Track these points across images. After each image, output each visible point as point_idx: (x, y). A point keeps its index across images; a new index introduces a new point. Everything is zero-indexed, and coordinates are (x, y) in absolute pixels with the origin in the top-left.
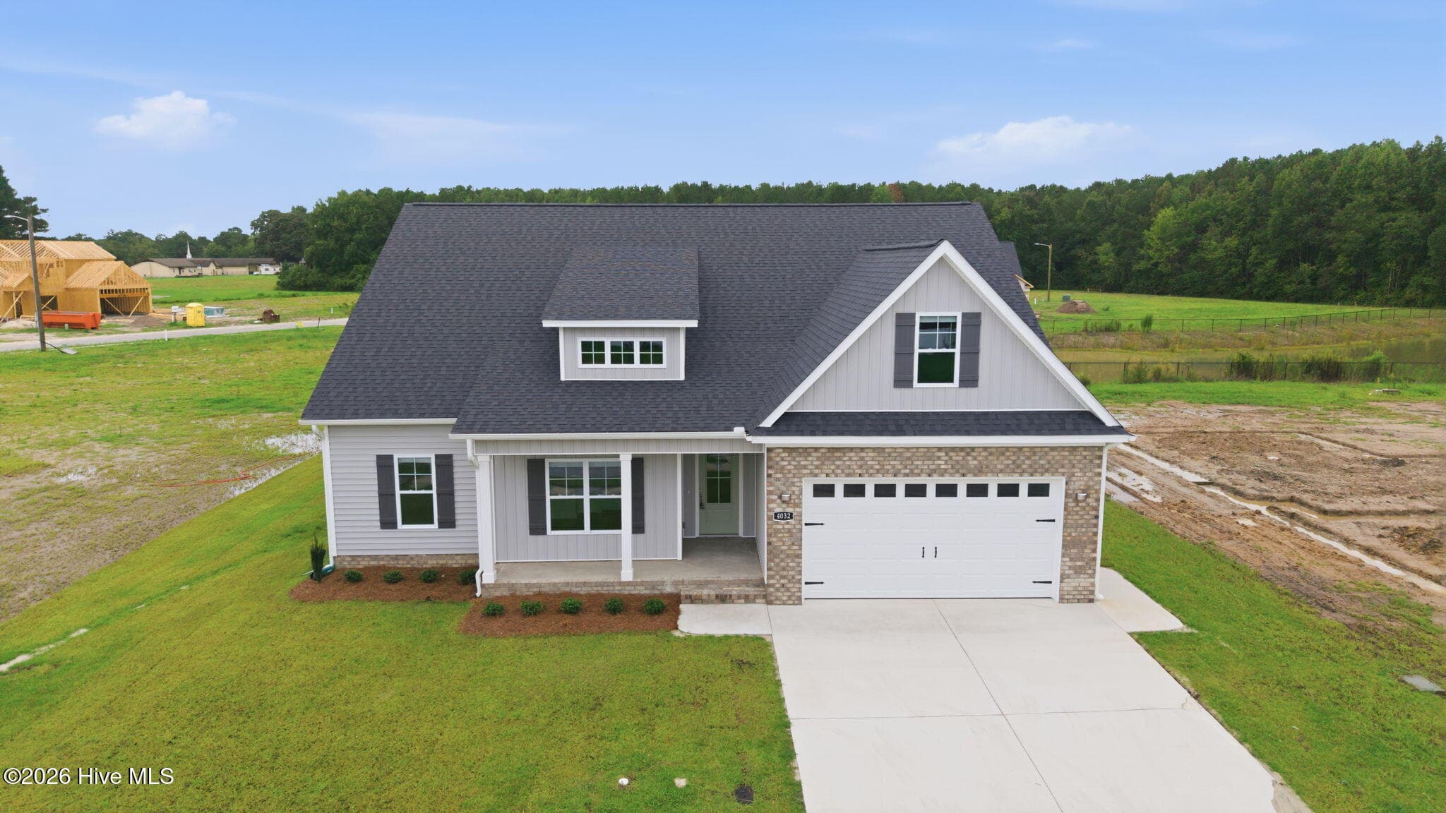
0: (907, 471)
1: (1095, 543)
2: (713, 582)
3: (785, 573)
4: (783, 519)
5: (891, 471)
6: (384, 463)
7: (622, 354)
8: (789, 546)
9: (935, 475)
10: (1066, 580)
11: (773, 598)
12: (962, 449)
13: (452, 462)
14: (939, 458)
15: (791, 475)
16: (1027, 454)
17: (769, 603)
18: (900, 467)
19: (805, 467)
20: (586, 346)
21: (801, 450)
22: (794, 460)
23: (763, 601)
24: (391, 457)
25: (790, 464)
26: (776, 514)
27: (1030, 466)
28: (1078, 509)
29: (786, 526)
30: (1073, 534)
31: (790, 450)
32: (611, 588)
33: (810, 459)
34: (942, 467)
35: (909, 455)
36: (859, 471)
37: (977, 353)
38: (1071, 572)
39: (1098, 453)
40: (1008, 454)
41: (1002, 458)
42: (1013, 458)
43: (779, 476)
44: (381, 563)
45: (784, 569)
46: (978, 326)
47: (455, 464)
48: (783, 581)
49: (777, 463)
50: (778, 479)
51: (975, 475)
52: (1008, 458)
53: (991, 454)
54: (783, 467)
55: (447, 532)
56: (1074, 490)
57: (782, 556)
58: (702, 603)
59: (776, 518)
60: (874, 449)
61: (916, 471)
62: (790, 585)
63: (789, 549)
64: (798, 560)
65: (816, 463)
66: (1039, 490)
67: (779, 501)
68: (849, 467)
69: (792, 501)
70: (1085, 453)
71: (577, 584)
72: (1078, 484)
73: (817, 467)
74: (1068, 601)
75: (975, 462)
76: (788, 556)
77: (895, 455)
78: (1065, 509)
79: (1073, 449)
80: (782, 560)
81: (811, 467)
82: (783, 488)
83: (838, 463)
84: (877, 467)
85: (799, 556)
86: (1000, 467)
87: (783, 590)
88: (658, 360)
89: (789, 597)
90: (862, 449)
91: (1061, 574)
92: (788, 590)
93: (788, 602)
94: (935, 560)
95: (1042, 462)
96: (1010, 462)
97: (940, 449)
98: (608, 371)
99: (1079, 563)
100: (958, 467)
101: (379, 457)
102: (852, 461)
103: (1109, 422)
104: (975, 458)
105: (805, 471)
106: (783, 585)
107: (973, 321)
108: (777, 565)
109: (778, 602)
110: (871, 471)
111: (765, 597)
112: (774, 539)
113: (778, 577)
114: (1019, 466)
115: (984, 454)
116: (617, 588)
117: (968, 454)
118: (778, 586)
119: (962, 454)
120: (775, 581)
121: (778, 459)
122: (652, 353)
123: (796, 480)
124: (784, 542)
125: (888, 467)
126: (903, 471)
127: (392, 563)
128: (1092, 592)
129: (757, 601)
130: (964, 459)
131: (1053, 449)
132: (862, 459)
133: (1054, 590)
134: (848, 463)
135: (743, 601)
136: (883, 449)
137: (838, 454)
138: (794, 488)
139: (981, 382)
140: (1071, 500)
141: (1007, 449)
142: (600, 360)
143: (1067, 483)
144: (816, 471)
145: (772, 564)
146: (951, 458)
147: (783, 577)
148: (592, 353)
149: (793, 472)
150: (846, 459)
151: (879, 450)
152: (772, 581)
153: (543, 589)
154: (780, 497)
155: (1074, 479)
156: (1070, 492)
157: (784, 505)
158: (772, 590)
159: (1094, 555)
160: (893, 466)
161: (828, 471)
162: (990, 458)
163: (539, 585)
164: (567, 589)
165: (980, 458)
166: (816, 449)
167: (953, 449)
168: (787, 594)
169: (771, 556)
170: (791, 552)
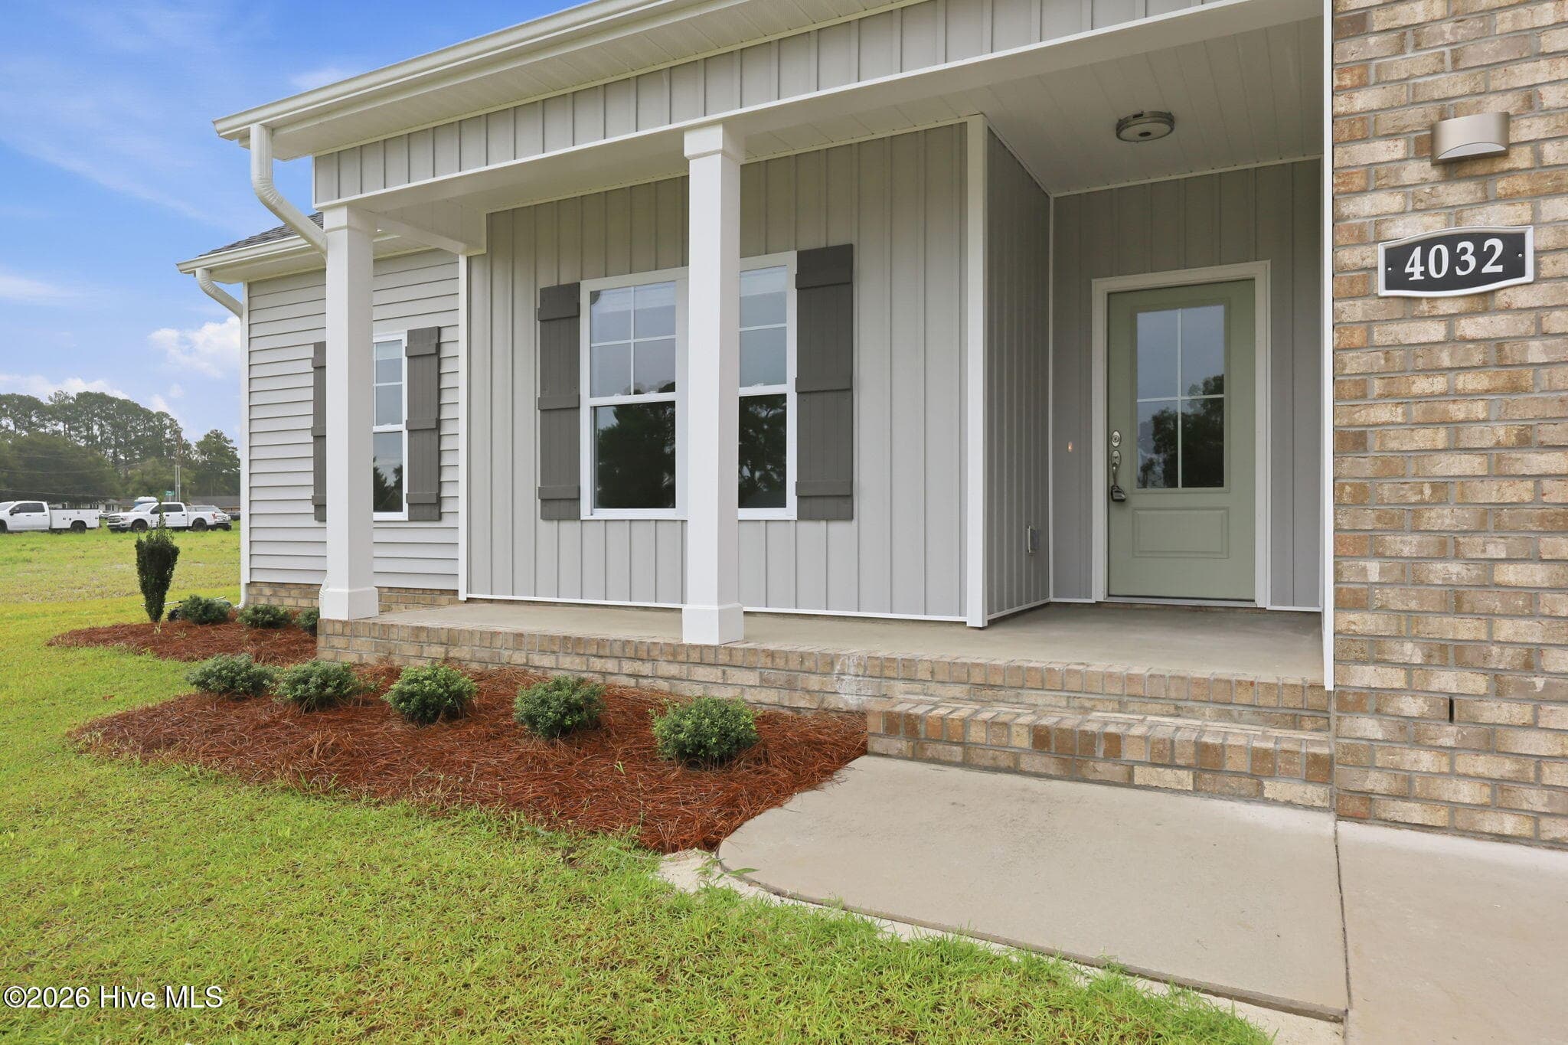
3: (1466, 629)
4: (1451, 282)
8: (1495, 453)
11: (1376, 782)
13: (439, 344)
23: (1315, 793)
26: (1397, 257)
29: (1470, 328)
45: (1456, 602)
48: (1447, 681)
57: (1443, 518)
63: (1497, 473)
67: (1417, 171)
69: (1521, 159)
76: (1491, 519)
80: (1448, 547)
87: (1448, 735)
92: (1490, 741)
93: (1490, 822)
108: (1410, 574)
109: (1415, 812)
111: (1320, 769)
113: (1412, 652)
116: (665, 669)
118: (1412, 706)
120: (1396, 678)
124: (1454, 426)
129: (1271, 789)
145: (1373, 570)
154: (1427, 144)
157: (1458, 193)
158: (1369, 727)
164: (519, 658)
168: (1483, 765)
169: (1368, 520)
170: (1512, 492)
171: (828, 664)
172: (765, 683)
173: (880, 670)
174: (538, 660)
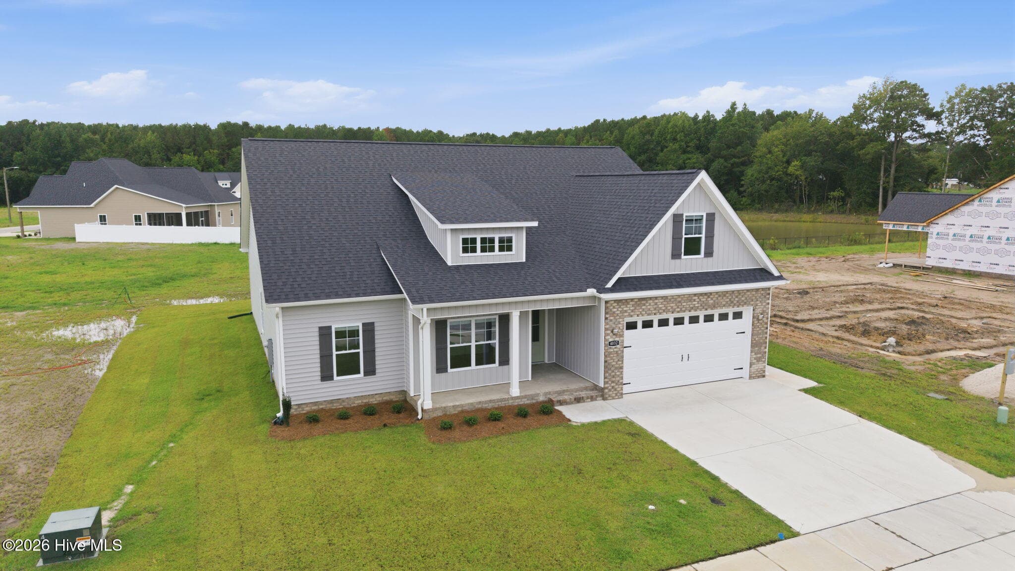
0: (679, 310)
1: (766, 342)
2: (567, 391)
3: (614, 379)
4: (613, 345)
5: (671, 310)
6: (324, 333)
7: (488, 245)
8: (616, 362)
9: (692, 311)
10: (753, 366)
11: (607, 396)
12: (706, 294)
13: (374, 327)
14: (695, 300)
15: (618, 317)
16: (736, 295)
17: (604, 399)
18: (675, 307)
19: (626, 311)
20: (465, 241)
21: (624, 301)
22: (620, 307)
23: (601, 398)
24: (330, 328)
25: (618, 310)
26: (610, 343)
27: (738, 302)
28: (758, 324)
29: (615, 350)
30: (757, 339)
31: (618, 301)
32: (507, 402)
33: (629, 306)
34: (696, 305)
35: (680, 299)
36: (654, 312)
37: (712, 237)
38: (755, 361)
39: (768, 292)
40: (727, 295)
41: (724, 298)
42: (730, 297)
43: (612, 318)
44: (321, 407)
45: (613, 377)
46: (714, 220)
47: (376, 329)
48: (613, 385)
49: (611, 310)
50: (611, 320)
51: (712, 309)
52: (727, 298)
53: (719, 296)
54: (614, 312)
55: (370, 379)
56: (757, 313)
58: (567, 404)
59: (610, 345)
60: (662, 297)
61: (683, 309)
62: (617, 387)
63: (617, 364)
64: (621, 370)
65: (631, 308)
66: (738, 315)
67: (611, 334)
68: (649, 309)
69: (619, 333)
70: (762, 292)
71: (486, 402)
72: (759, 311)
73: (632, 311)
74: (754, 378)
75: (712, 301)
76: (616, 368)
77: (673, 300)
78: (753, 325)
79: (757, 290)
80: (613, 371)
81: (629, 311)
82: (614, 326)
83: (643, 307)
84: (664, 308)
85: (622, 368)
86: (724, 303)
87: (613, 390)
88: (510, 249)
89: (616, 394)
90: (656, 298)
91: (750, 363)
92: (616, 390)
93: (615, 397)
94: (688, 362)
95: (743, 299)
96: (728, 300)
97: (695, 295)
98: (479, 258)
99: (759, 356)
100: (703, 305)
101: (321, 328)
102: (650, 305)
103: (776, 274)
104: (712, 299)
105: (626, 314)
106: (613, 387)
107: (711, 217)
108: (610, 375)
109: (610, 398)
110: (661, 311)
111: (602, 396)
112: (609, 359)
113: (610, 382)
114: (732, 302)
115: (716, 296)
116: (510, 402)
117: (709, 297)
118: (610, 388)
119: (706, 297)
120: (609, 385)
121: (611, 307)
122: (506, 245)
123: (621, 320)
124: (613, 360)
125: (670, 308)
126: (677, 310)
127: (329, 406)
128: (764, 371)
129: (598, 399)
130: (706, 300)
131: (748, 290)
132: (656, 304)
133: (745, 373)
134: (649, 307)
135: (589, 400)
136: (667, 297)
137: (644, 302)
138: (620, 325)
139: (714, 254)
140: (755, 320)
141: (727, 292)
142: (474, 250)
143: (754, 310)
144: (632, 314)
145: (607, 374)
146: (700, 300)
147: (613, 382)
148: (469, 246)
149: (620, 315)
150: (648, 304)
151: (665, 298)
152: (606, 386)
153: (464, 408)
154: (612, 332)
155: (757, 307)
156: (755, 315)
157: (614, 337)
158: (606, 391)
159: (765, 350)
160: (672, 307)
161: (638, 313)
162: (719, 298)
163: (462, 406)
164: (480, 406)
165: (714, 299)
166: (632, 300)
167: (701, 294)
168: (614, 392)
169: (607, 369)
170: (617, 366)
171: (538, 395)
172: (528, 400)
173: (546, 394)
174: (484, 406)
